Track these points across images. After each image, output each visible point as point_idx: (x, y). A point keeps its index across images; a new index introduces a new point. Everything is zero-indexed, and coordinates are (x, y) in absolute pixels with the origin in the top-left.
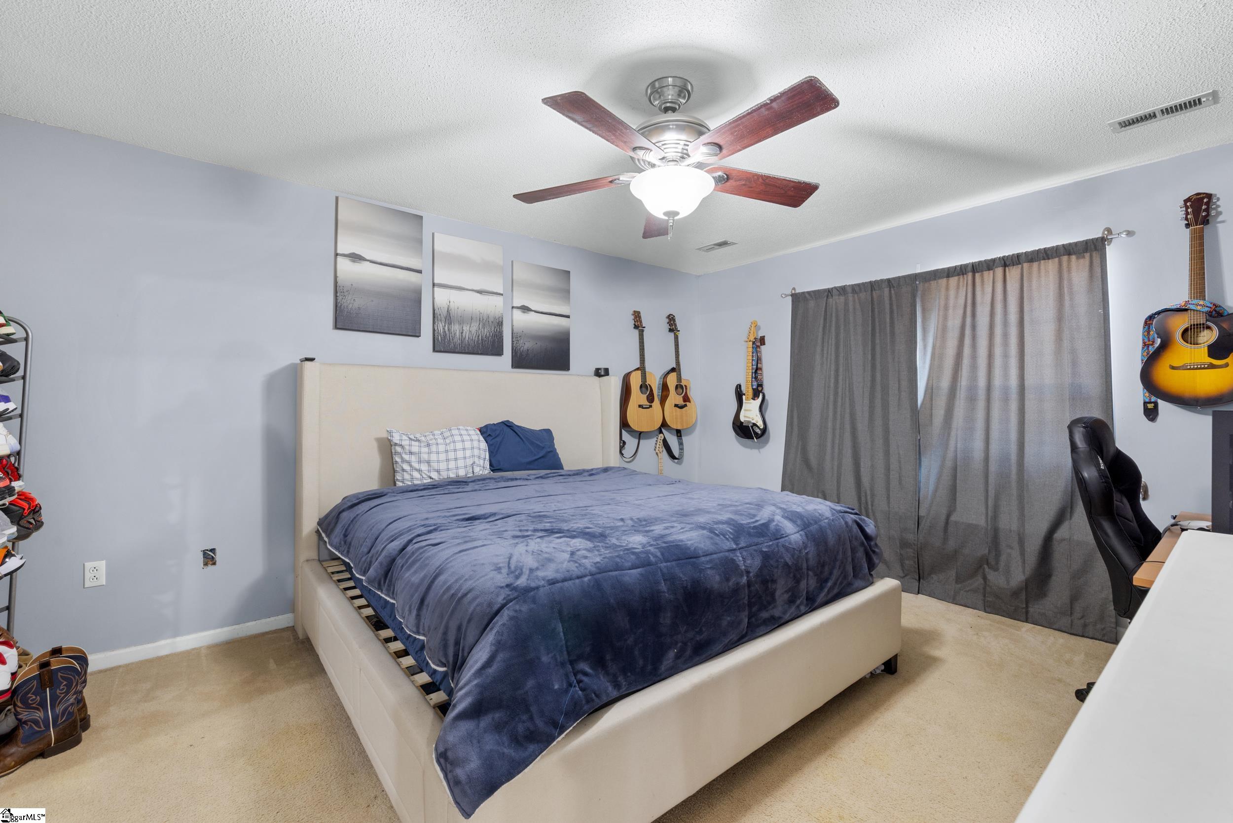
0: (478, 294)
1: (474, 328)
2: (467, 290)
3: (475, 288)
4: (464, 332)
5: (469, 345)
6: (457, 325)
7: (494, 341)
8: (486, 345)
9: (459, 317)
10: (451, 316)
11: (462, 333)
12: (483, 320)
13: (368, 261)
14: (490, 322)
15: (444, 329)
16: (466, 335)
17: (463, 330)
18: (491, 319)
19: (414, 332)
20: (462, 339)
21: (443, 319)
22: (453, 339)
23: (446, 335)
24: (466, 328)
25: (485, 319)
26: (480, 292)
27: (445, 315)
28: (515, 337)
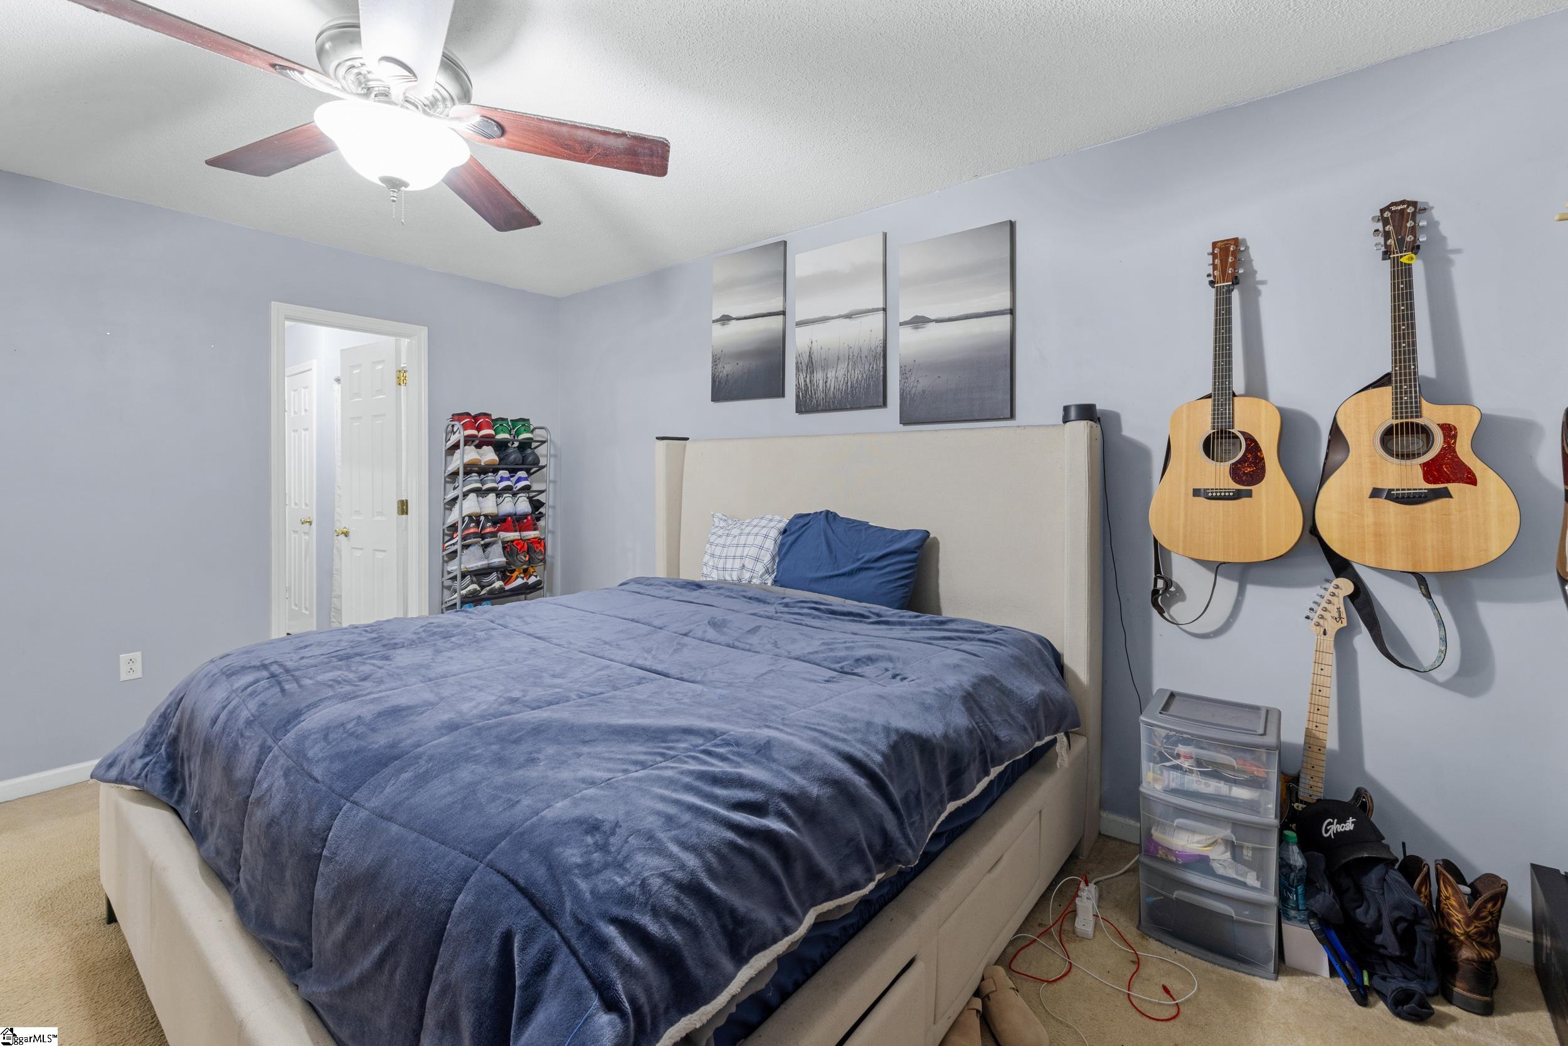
0: (847, 320)
1: (841, 373)
2: (833, 318)
3: (843, 313)
4: (829, 380)
5: (835, 398)
6: (821, 373)
7: (869, 385)
8: (858, 394)
9: (823, 361)
10: (814, 361)
11: (826, 382)
12: (853, 358)
13: (734, 319)
14: (863, 358)
15: (805, 381)
16: (832, 383)
17: (827, 378)
18: (865, 353)
19: (778, 391)
20: (826, 391)
21: (805, 368)
22: (815, 393)
23: (808, 388)
24: (831, 374)
25: (856, 355)
26: (849, 316)
27: (806, 362)
28: (904, 372)
